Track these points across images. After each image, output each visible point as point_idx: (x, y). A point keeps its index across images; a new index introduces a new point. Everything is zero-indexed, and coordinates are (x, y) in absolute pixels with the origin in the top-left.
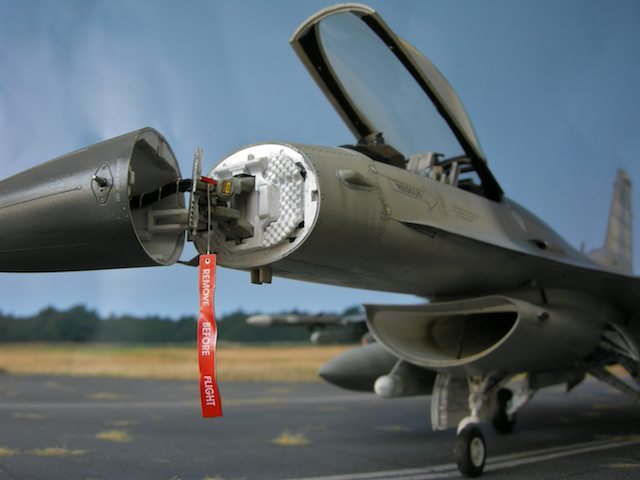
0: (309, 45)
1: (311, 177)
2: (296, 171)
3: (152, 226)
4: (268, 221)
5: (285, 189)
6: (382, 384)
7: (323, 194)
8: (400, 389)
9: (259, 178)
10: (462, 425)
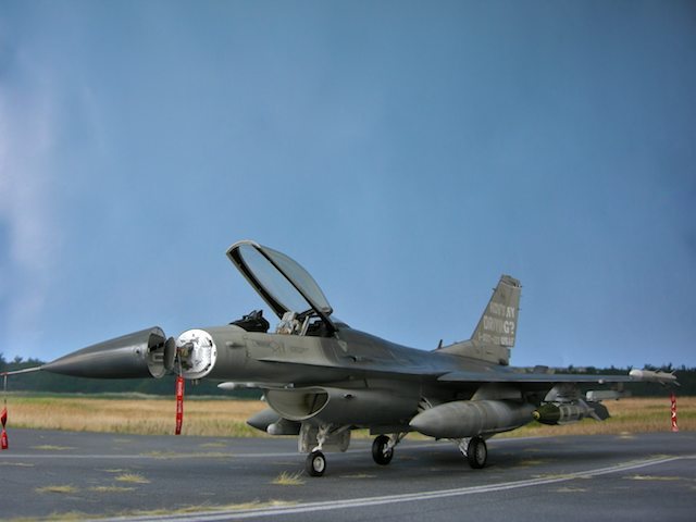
0: (235, 255)
1: (214, 346)
2: (208, 344)
3: (154, 360)
4: (198, 362)
5: (205, 350)
6: (270, 428)
7: (218, 353)
8: (280, 431)
9: (195, 344)
10: (314, 450)
